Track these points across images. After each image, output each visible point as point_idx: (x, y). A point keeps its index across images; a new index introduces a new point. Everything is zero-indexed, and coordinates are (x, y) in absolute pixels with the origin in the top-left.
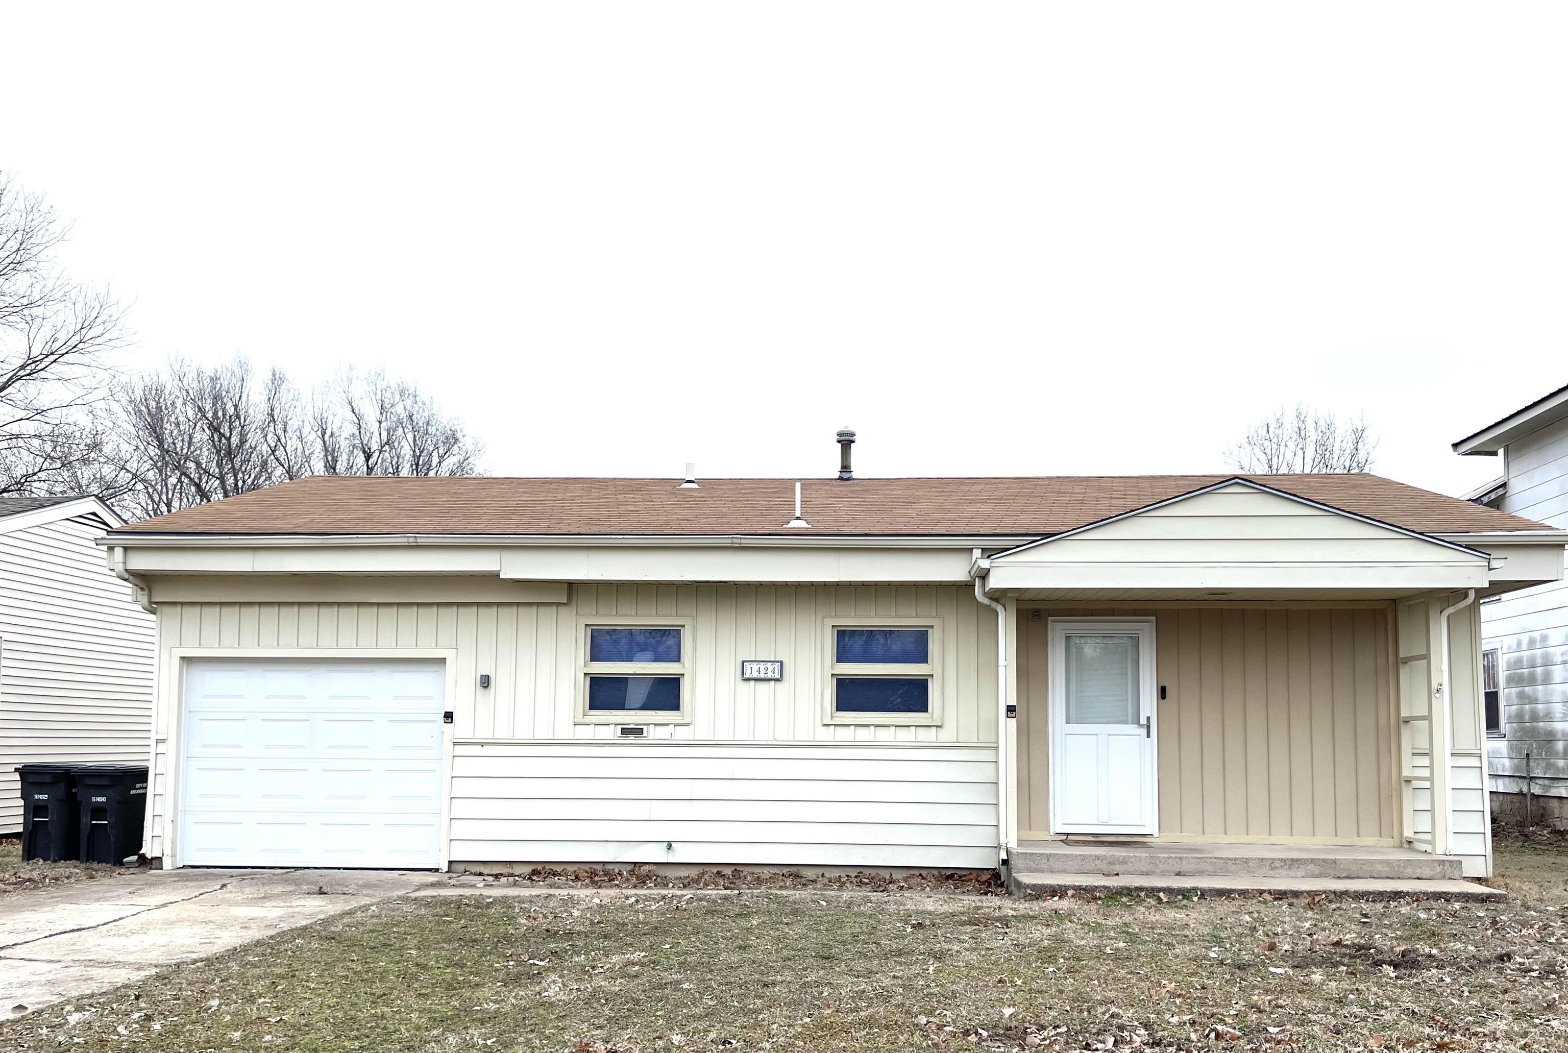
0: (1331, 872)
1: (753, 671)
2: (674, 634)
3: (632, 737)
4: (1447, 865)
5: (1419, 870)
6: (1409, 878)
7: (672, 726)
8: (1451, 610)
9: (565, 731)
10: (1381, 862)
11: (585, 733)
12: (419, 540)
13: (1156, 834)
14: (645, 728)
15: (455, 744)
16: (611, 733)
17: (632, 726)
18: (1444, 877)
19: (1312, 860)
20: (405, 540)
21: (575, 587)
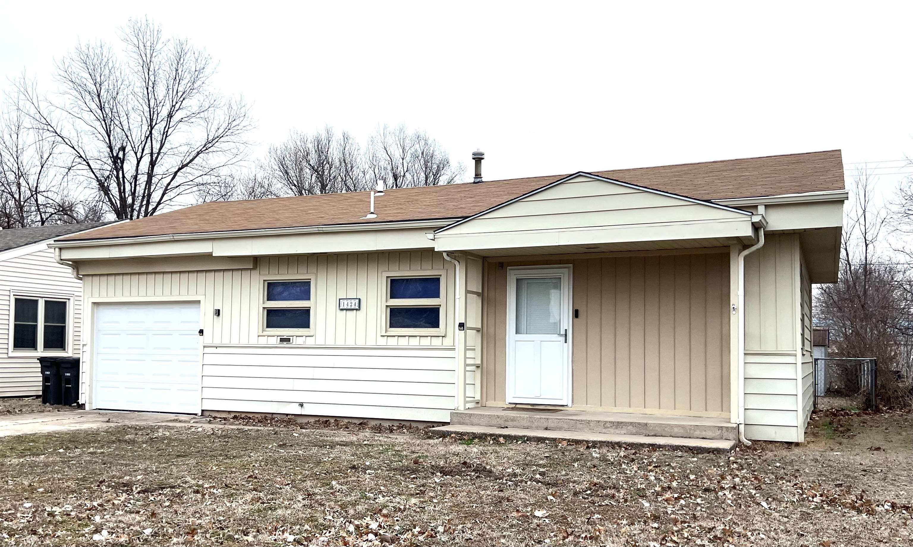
0: (644, 431)
1: (345, 304)
2: (307, 284)
3: (285, 343)
4: (724, 430)
5: (704, 433)
6: (697, 438)
7: (304, 337)
8: (746, 252)
9: (254, 341)
10: (679, 426)
11: (263, 341)
12: (175, 237)
13: (570, 404)
14: (291, 338)
15: (204, 347)
16: (274, 341)
17: (285, 337)
18: (721, 438)
19: (631, 423)
20: (169, 238)
21: (258, 259)
